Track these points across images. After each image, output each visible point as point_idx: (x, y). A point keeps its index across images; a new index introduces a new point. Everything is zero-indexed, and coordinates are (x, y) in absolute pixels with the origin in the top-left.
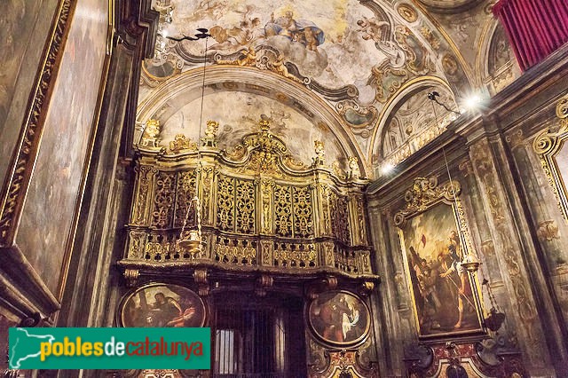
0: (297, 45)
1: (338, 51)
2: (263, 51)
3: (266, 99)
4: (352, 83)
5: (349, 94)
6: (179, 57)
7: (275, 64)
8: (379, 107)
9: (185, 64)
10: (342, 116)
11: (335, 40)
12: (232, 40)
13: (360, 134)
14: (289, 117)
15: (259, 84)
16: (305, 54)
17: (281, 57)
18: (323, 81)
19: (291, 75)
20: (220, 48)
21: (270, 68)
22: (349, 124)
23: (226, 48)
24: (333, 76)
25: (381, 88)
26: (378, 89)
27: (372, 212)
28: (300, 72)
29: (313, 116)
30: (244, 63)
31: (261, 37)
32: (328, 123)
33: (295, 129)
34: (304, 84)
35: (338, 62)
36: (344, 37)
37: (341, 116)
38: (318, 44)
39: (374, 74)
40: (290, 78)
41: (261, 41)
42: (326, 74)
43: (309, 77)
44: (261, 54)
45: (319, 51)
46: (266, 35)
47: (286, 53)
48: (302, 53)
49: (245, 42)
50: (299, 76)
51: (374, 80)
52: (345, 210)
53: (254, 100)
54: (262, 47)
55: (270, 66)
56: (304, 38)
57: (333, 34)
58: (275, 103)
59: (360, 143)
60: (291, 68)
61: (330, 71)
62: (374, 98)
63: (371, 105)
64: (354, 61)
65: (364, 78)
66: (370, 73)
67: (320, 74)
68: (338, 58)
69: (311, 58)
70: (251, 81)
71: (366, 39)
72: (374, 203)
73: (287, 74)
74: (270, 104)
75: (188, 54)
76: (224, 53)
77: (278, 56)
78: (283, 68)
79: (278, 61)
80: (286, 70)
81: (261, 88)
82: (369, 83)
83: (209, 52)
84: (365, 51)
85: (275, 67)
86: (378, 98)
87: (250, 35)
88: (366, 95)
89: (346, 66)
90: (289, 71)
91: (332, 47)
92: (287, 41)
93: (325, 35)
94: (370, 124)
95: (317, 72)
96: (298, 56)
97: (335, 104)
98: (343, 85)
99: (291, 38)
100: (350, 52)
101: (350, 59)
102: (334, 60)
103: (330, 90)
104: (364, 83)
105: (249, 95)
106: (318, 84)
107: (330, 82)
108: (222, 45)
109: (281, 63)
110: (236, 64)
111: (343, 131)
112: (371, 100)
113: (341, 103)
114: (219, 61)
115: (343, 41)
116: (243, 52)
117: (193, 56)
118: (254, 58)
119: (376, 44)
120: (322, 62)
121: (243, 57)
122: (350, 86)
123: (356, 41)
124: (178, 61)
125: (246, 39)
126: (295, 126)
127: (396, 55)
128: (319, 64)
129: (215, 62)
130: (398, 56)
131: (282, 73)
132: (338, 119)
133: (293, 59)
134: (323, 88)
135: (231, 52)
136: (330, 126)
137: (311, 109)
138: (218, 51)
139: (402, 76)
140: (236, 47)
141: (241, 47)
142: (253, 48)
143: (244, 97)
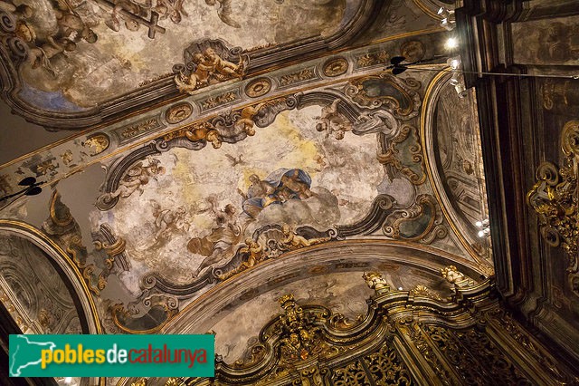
0: (290, 204)
1: (331, 176)
2: (263, 235)
3: (297, 283)
4: (376, 194)
5: (386, 208)
6: (168, 295)
7: (287, 241)
8: (426, 190)
9: (180, 300)
10: (400, 237)
11: (319, 167)
12: (220, 244)
13: (437, 238)
14: (335, 283)
15: (282, 274)
16: (307, 207)
17: (286, 228)
18: (348, 219)
19: (312, 240)
20: (213, 261)
21: (285, 250)
22: (414, 238)
23: (219, 257)
24: (353, 206)
25: (406, 169)
26: (406, 173)
27: (539, 319)
28: (317, 229)
29: (367, 264)
30: (252, 262)
31: (248, 223)
32: (390, 258)
33: (349, 291)
34: (333, 240)
35: (343, 186)
36: (322, 156)
37: (398, 238)
38: (308, 186)
39: (386, 163)
40: (313, 244)
41: (252, 227)
42: (343, 209)
43: (331, 227)
44: (263, 241)
45: (315, 191)
46: (251, 217)
47: (288, 221)
48: (303, 209)
49: (236, 239)
50: (320, 234)
51: (393, 170)
52: (488, 346)
53: (283, 291)
54: (258, 232)
55: (283, 246)
56: (290, 192)
57: (311, 163)
58: (310, 280)
59: (443, 247)
60: (306, 233)
61: (344, 203)
62: (410, 186)
63: (417, 197)
64: (356, 171)
65: (382, 176)
66: (381, 167)
67: (339, 215)
68: (338, 182)
69: (315, 206)
70: (272, 276)
71: (341, 137)
72: (531, 305)
73: (307, 243)
74: (305, 285)
75: (178, 287)
76: (221, 264)
77: (282, 229)
78: (298, 239)
79: (288, 236)
80: (302, 238)
81: (287, 277)
82: (391, 178)
83: (202, 273)
84: (354, 150)
85: (289, 243)
86: (415, 182)
87: (235, 228)
88: (402, 193)
89: (355, 183)
90: (307, 237)
91: (322, 176)
92: (277, 208)
93: (306, 171)
94: (437, 217)
95: (334, 215)
96: (301, 214)
97: (380, 232)
98: (370, 205)
99: (278, 202)
100: (342, 166)
101: (350, 172)
102: (338, 188)
103: (363, 222)
104: (387, 183)
105: (274, 291)
106: (346, 227)
107: (355, 213)
108: (213, 256)
109: (291, 236)
110: (243, 269)
111: (414, 253)
112: (412, 192)
113: (387, 225)
114: (222, 276)
115: (325, 160)
116: (241, 251)
117: (186, 286)
118: (259, 249)
119: (354, 131)
120: (329, 200)
121: (246, 257)
122: (378, 199)
123: (337, 150)
124: (167, 301)
125: (236, 235)
126: (347, 287)
127: (380, 121)
128: (327, 205)
129: (219, 280)
130: (384, 119)
131: (301, 245)
132: (398, 244)
133: (300, 222)
134: (355, 226)
135: (230, 258)
136: (396, 259)
137: (360, 258)
138: (214, 266)
139: (409, 134)
140: (230, 250)
141: (236, 247)
142: (250, 239)
143: (269, 296)
